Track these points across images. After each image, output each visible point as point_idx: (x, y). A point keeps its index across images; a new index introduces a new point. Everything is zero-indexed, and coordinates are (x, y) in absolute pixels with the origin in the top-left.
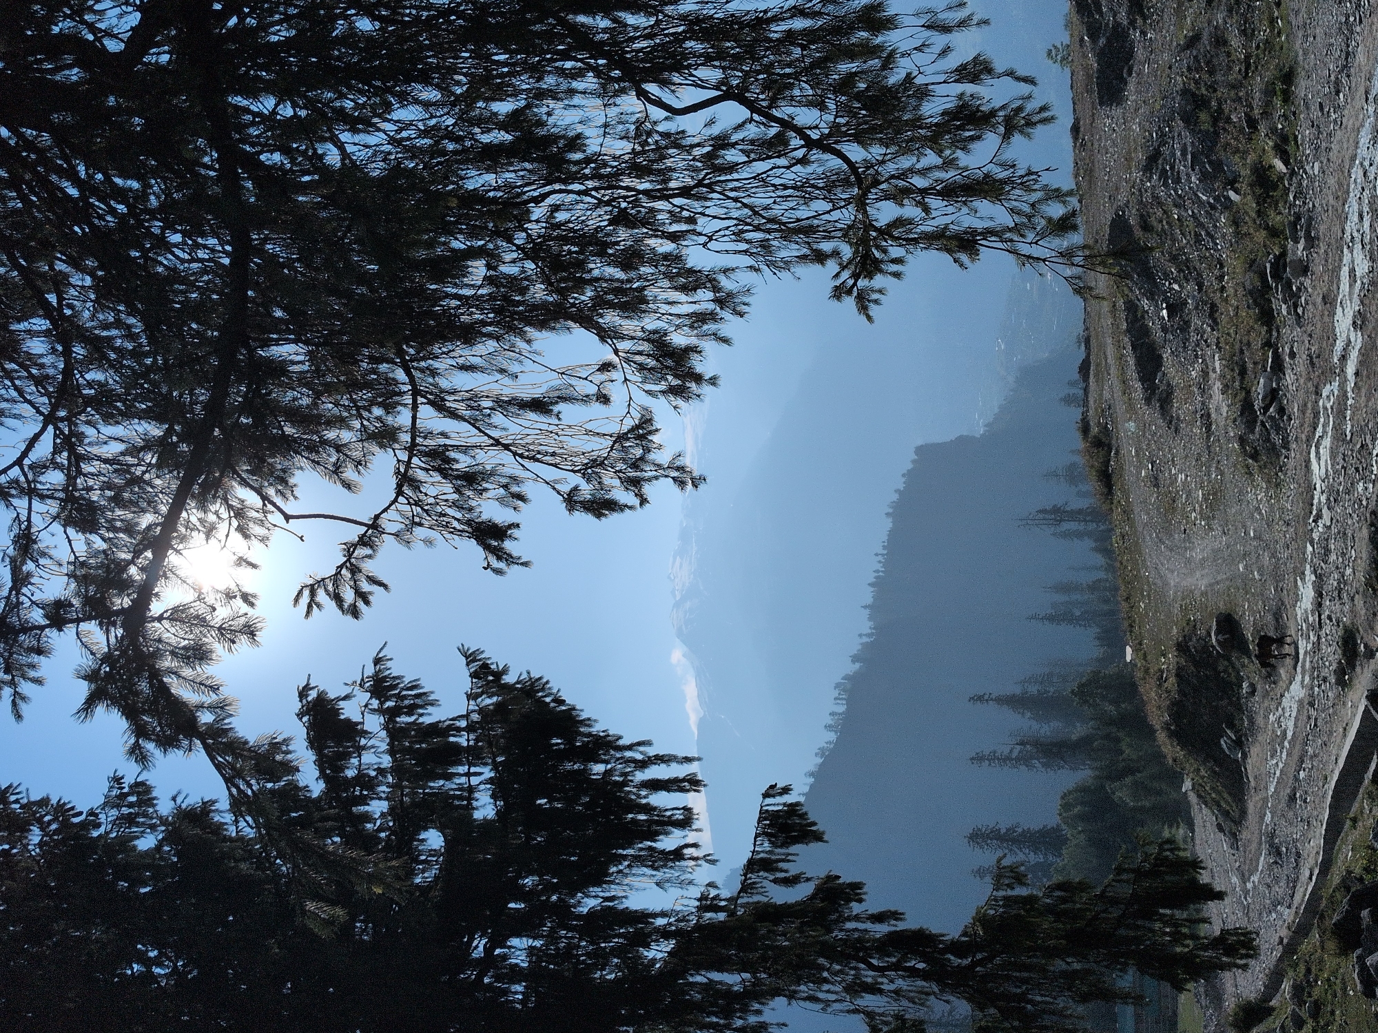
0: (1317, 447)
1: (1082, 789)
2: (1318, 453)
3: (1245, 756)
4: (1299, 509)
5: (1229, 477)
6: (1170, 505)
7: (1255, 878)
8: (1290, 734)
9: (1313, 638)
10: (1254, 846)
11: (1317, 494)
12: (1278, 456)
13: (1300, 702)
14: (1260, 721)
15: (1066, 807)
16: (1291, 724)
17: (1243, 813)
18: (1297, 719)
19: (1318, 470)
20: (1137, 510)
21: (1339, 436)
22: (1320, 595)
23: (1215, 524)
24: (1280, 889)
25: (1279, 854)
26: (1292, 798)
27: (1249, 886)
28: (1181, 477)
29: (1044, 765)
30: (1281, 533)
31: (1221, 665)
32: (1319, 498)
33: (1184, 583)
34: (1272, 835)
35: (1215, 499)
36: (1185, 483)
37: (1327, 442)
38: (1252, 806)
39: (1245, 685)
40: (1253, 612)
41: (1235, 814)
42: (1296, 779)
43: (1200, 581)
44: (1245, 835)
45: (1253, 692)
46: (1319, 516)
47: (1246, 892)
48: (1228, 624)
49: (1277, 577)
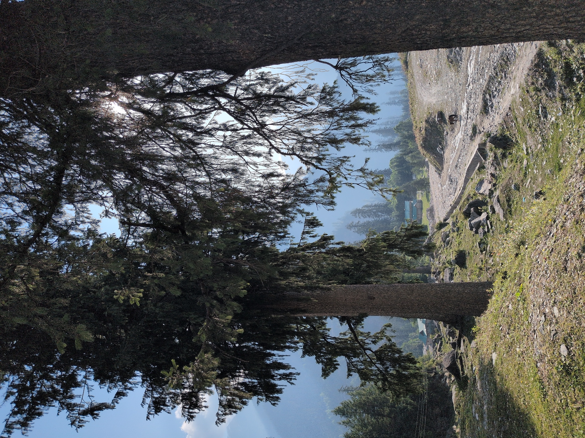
0: (470, 63)
1: (397, 158)
2: (470, 65)
3: (444, 153)
4: (464, 81)
5: (444, 67)
6: (425, 74)
7: (445, 186)
8: (457, 148)
9: (465, 122)
10: (445, 178)
11: (469, 78)
12: (459, 63)
13: (461, 139)
14: (449, 142)
15: (392, 163)
16: (457, 145)
17: (443, 168)
18: (459, 144)
19: (470, 70)
20: (415, 74)
21: (477, 62)
22: (468, 109)
23: (439, 82)
24: (452, 190)
25: (452, 181)
26: (456, 166)
27: (443, 188)
28: (429, 65)
29: (386, 151)
30: (458, 88)
31: (439, 126)
32: (470, 79)
33: (429, 100)
34: (450, 176)
35: (439, 74)
36: (430, 68)
37: (473, 62)
38: (445, 166)
39: (445, 132)
40: (448, 111)
41: (440, 169)
42: (458, 161)
43: (433, 100)
44: (442, 174)
45: (447, 134)
46: (469, 85)
47: (442, 190)
48: (441, 115)
49: (456, 101)
